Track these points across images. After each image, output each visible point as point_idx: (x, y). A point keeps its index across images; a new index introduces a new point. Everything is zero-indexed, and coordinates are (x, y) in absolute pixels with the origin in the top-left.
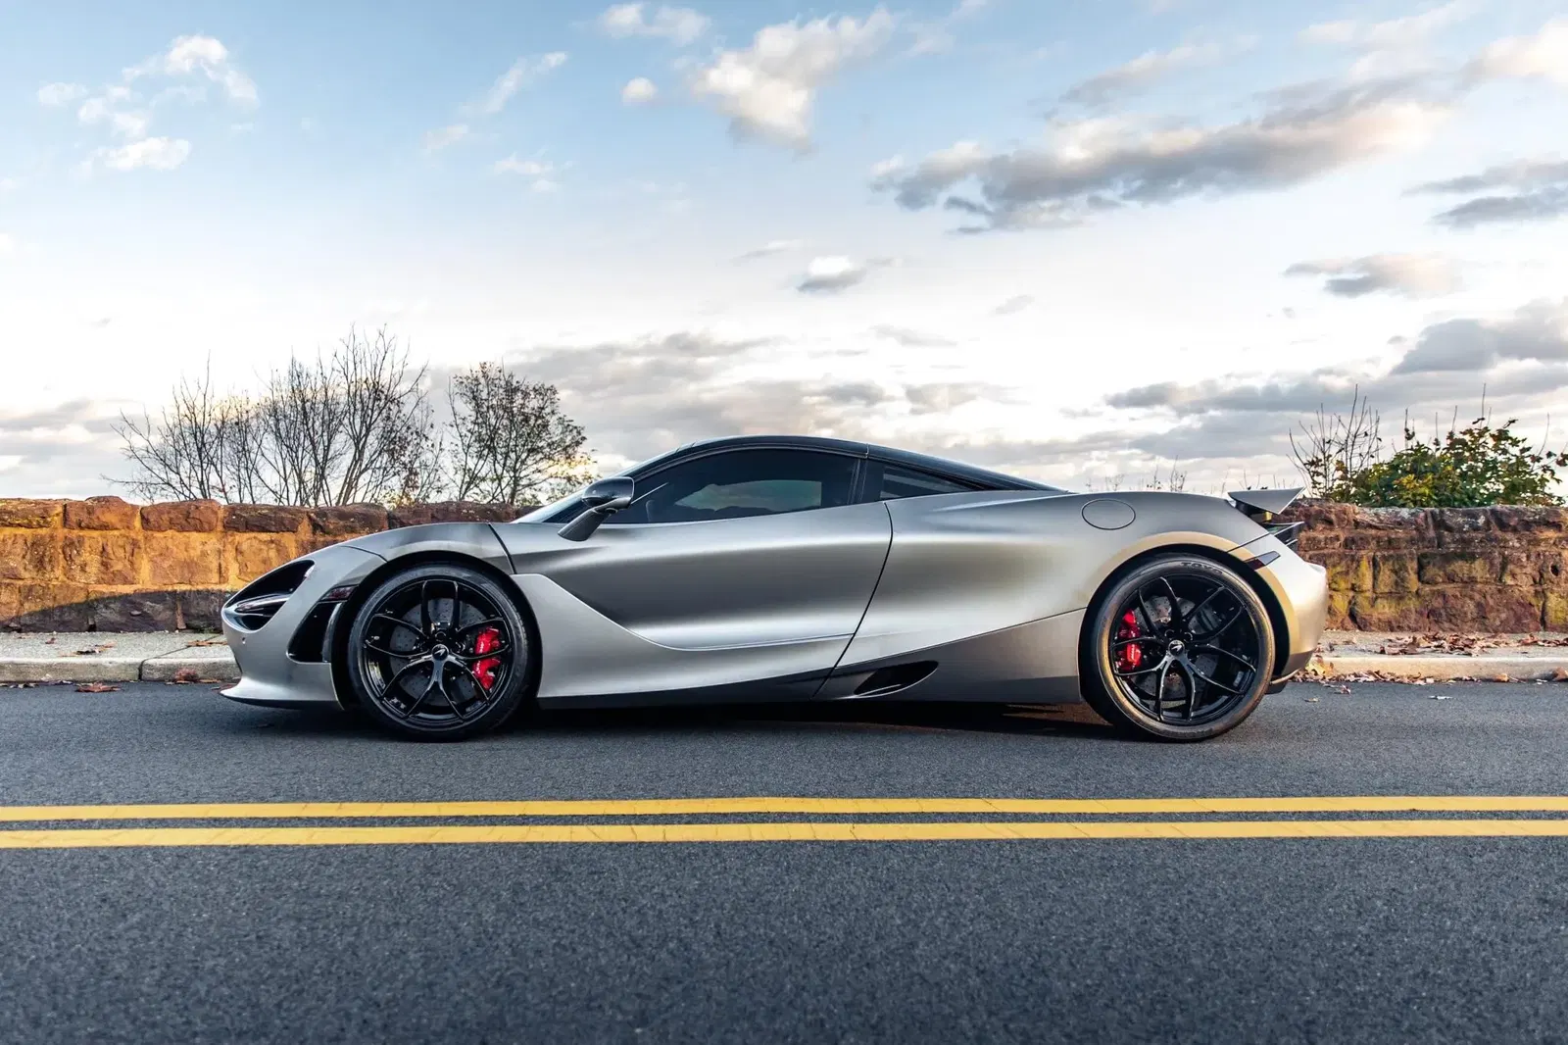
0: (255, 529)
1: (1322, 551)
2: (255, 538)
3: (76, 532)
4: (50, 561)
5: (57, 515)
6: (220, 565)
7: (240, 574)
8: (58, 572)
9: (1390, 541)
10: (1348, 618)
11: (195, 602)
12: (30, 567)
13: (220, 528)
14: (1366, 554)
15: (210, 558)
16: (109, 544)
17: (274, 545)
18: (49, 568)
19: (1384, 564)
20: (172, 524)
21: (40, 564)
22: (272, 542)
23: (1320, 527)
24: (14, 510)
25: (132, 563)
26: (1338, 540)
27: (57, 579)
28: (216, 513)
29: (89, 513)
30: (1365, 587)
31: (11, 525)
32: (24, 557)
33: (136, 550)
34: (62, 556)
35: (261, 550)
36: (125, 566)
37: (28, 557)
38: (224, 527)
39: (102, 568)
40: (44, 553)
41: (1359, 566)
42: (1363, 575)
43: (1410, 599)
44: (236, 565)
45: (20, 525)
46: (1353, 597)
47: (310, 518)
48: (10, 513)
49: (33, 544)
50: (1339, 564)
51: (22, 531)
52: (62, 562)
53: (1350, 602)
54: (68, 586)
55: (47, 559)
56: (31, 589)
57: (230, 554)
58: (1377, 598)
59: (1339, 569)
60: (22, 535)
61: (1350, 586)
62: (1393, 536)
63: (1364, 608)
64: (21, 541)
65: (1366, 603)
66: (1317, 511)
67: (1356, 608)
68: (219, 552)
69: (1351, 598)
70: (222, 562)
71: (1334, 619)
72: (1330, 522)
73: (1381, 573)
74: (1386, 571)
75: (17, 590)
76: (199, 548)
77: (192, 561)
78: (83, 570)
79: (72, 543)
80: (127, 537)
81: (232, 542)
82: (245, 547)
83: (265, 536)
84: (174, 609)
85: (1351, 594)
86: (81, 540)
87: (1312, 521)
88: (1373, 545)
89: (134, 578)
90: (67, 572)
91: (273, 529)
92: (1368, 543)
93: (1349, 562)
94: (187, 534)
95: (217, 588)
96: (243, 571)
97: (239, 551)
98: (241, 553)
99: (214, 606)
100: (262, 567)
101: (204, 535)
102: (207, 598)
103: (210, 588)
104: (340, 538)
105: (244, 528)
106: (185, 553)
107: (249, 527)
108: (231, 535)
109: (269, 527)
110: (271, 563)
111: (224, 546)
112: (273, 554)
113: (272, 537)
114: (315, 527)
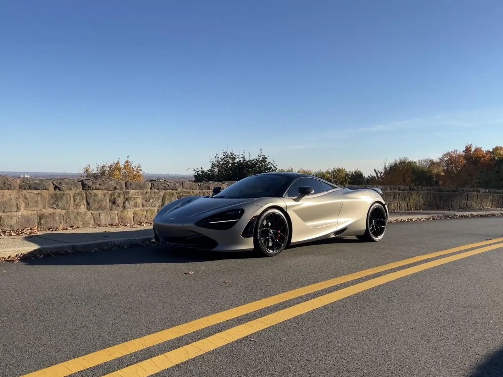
0: (32, 189)
2: (32, 192)
6: (17, 204)
7: (25, 207)
11: (7, 220)
13: (18, 188)
15: (13, 201)
17: (39, 195)
22: (39, 194)
35: (34, 197)
38: (20, 188)
44: (24, 204)
47: (54, 184)
57: (21, 200)
68: (17, 198)
70: (18, 202)
76: (8, 197)
77: (5, 202)
81: (22, 194)
82: (28, 196)
83: (36, 192)
91: (41, 189)
94: (3, 191)
95: (15, 214)
96: (27, 205)
97: (25, 197)
98: (26, 199)
99: (14, 221)
100: (35, 203)
101: (10, 191)
102: (12, 218)
103: (13, 213)
104: (65, 192)
105: (27, 188)
106: (2, 199)
107: (30, 188)
108: (22, 191)
109: (38, 188)
110: (38, 202)
111: (19, 196)
112: (39, 198)
113: (38, 192)
114: (56, 188)
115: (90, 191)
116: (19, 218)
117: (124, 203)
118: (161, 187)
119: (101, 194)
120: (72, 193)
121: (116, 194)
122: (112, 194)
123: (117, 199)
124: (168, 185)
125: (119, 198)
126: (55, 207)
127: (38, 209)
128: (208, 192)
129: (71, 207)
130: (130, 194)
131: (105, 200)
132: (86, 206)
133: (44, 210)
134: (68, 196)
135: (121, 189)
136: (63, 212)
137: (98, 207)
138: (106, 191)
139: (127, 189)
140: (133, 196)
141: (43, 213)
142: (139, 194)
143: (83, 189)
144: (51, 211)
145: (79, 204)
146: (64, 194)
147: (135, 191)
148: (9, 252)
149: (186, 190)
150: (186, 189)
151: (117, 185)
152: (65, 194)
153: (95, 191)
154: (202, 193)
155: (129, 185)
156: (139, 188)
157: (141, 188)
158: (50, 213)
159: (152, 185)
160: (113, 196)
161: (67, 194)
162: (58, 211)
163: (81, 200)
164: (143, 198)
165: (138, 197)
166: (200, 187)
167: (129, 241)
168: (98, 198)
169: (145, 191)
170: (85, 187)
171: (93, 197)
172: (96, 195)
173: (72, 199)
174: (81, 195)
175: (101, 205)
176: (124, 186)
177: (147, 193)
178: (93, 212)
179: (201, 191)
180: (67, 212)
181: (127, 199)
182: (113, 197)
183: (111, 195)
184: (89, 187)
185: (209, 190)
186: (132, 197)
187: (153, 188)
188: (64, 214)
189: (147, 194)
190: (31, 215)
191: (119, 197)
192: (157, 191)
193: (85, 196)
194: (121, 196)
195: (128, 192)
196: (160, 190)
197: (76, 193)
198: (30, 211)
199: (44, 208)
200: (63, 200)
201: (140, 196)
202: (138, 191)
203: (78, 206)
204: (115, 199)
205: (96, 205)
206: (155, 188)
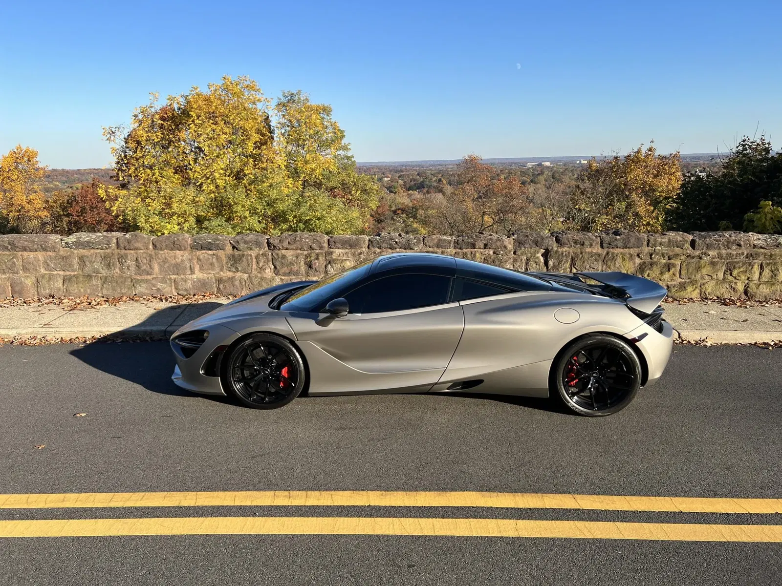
0: (206, 249)
1: (734, 260)
2: (206, 253)
3: (123, 251)
4: (113, 265)
5: (114, 243)
6: (191, 266)
8: (117, 270)
9: (771, 255)
10: (743, 293)
11: (180, 283)
12: (104, 268)
13: (189, 248)
14: (757, 262)
15: (186, 262)
16: (139, 257)
17: (215, 256)
18: (113, 268)
19: (766, 267)
20: (167, 247)
21: (109, 266)
22: (214, 255)
23: (734, 247)
24: (94, 241)
25: (150, 266)
26: (743, 255)
27: (117, 273)
28: (187, 242)
29: (129, 243)
30: (754, 278)
31: (93, 248)
32: (101, 263)
33: (152, 259)
34: (118, 263)
35: (209, 258)
36: (147, 267)
37: (103, 263)
38: (191, 248)
39: (137, 268)
40: (110, 262)
41: (752, 268)
42: (754, 273)
43: (778, 285)
44: (198, 266)
45: (97, 249)
46: (748, 283)
47: (231, 243)
48: (93, 243)
49: (105, 257)
50: (742, 267)
51: (99, 251)
52: (118, 265)
53: (745, 286)
54: (122, 277)
55: (112, 264)
56: (106, 278)
57: (195, 262)
58: (760, 284)
59: (741, 270)
60: (99, 253)
61: (746, 278)
62: (773, 253)
63: (753, 288)
64: (99, 255)
65: (754, 287)
66: (734, 240)
67: (748, 289)
68: (190, 260)
69: (746, 283)
70: (191, 264)
71: (736, 294)
72: (740, 245)
73: (764, 271)
74: (767, 270)
75: (99, 279)
76: (181, 258)
77: (178, 264)
78: (128, 269)
79: (122, 256)
80: (147, 253)
81: (195, 255)
82: (201, 257)
83: (210, 252)
84: (171, 286)
85: (747, 282)
86: (126, 255)
87: (730, 245)
88: (762, 257)
89: (151, 272)
90: (121, 270)
91: (214, 249)
92: (759, 256)
93: (748, 266)
94: (174, 252)
95: (190, 276)
96: (201, 269)
97: (199, 259)
98: (200, 260)
99: (189, 285)
100: (210, 266)
101: (182, 252)
102: (186, 281)
103: (187, 276)
104: (245, 253)
105: (200, 249)
106: (174, 260)
107: (202, 248)
108: (195, 252)
109: (211, 248)
110: (214, 265)
111: (192, 257)
112: (214, 260)
113: (213, 252)
114: (234, 247)
115: (276, 251)
116: (194, 282)
117: (326, 267)
118: (384, 246)
119: (292, 256)
120: (253, 253)
121: (313, 256)
122: (308, 255)
123: (313, 262)
124: (396, 242)
125: (316, 261)
126: (234, 270)
127: (214, 272)
128: (473, 253)
129: (253, 270)
130: (334, 254)
131: (297, 263)
132: (272, 270)
133: (221, 273)
134: (249, 258)
135: (321, 248)
136: (246, 276)
137: (287, 272)
138: (299, 251)
139: (330, 248)
140: (339, 258)
141: (221, 276)
142: (349, 255)
143: (269, 249)
144: (230, 274)
145: (264, 267)
146: (243, 255)
147: (341, 250)
148: (93, 332)
149: (431, 249)
150: (430, 247)
151: (314, 243)
152: (245, 255)
153: (283, 251)
154: (461, 254)
155: (332, 243)
156: (348, 247)
157: (351, 247)
158: (229, 276)
159: (370, 243)
160: (309, 257)
161: (248, 255)
162: (239, 274)
163: (266, 262)
164: (356, 261)
165: (348, 260)
166: (456, 245)
168: (287, 260)
169: (359, 251)
170: (270, 246)
171: (280, 260)
172: (284, 257)
173: (254, 260)
174: (266, 256)
175: (291, 269)
176: (326, 245)
177: (361, 253)
178: (283, 278)
179: (460, 250)
180: (250, 276)
181: (330, 262)
182: (309, 259)
183: (307, 257)
184: (274, 246)
185: (475, 250)
186: (338, 260)
187: (370, 247)
188: (246, 279)
189: (362, 256)
190: (208, 278)
191: (317, 259)
192: (378, 250)
193: (270, 257)
194: (320, 258)
195: (332, 253)
196: (384, 250)
197: (259, 254)
198: (207, 274)
199: (222, 270)
200: (242, 262)
201: (351, 258)
202: (347, 250)
203: (262, 269)
204: (310, 262)
205: (285, 270)
206: (374, 247)
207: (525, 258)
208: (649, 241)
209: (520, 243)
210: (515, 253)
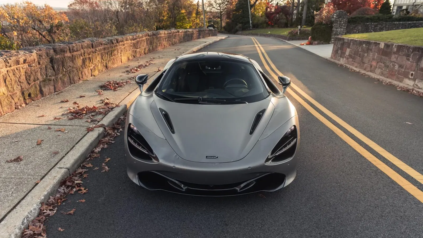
1: (102, 52)
10: (106, 68)
19: (108, 53)
26: (103, 48)
42: (106, 57)
43: (111, 61)
50: (104, 55)
62: (109, 47)
167: (25, 221)
207: (44, 66)
208: (82, 46)
209: (40, 55)
210: (39, 64)
